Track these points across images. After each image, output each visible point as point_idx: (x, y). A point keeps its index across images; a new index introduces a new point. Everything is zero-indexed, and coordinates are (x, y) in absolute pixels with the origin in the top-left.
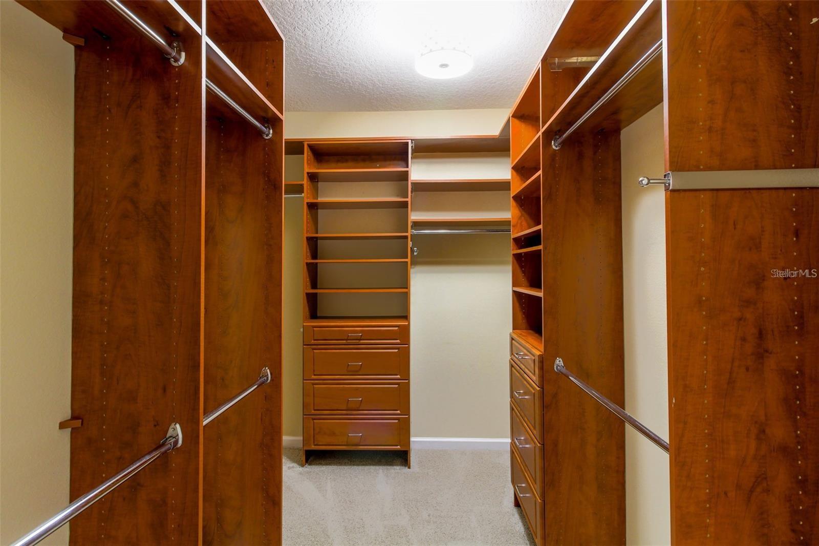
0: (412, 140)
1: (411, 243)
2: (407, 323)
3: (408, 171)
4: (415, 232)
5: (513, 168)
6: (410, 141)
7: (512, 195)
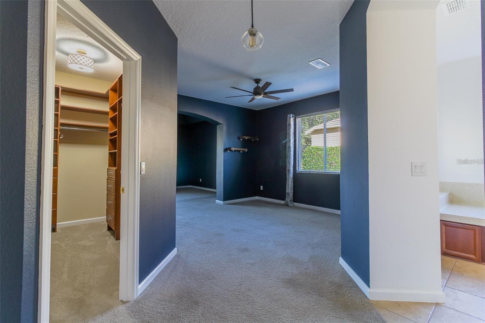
0: (61, 87)
1: (60, 132)
2: (56, 168)
3: (59, 100)
4: (62, 128)
5: (110, 108)
6: (60, 87)
7: (109, 118)
